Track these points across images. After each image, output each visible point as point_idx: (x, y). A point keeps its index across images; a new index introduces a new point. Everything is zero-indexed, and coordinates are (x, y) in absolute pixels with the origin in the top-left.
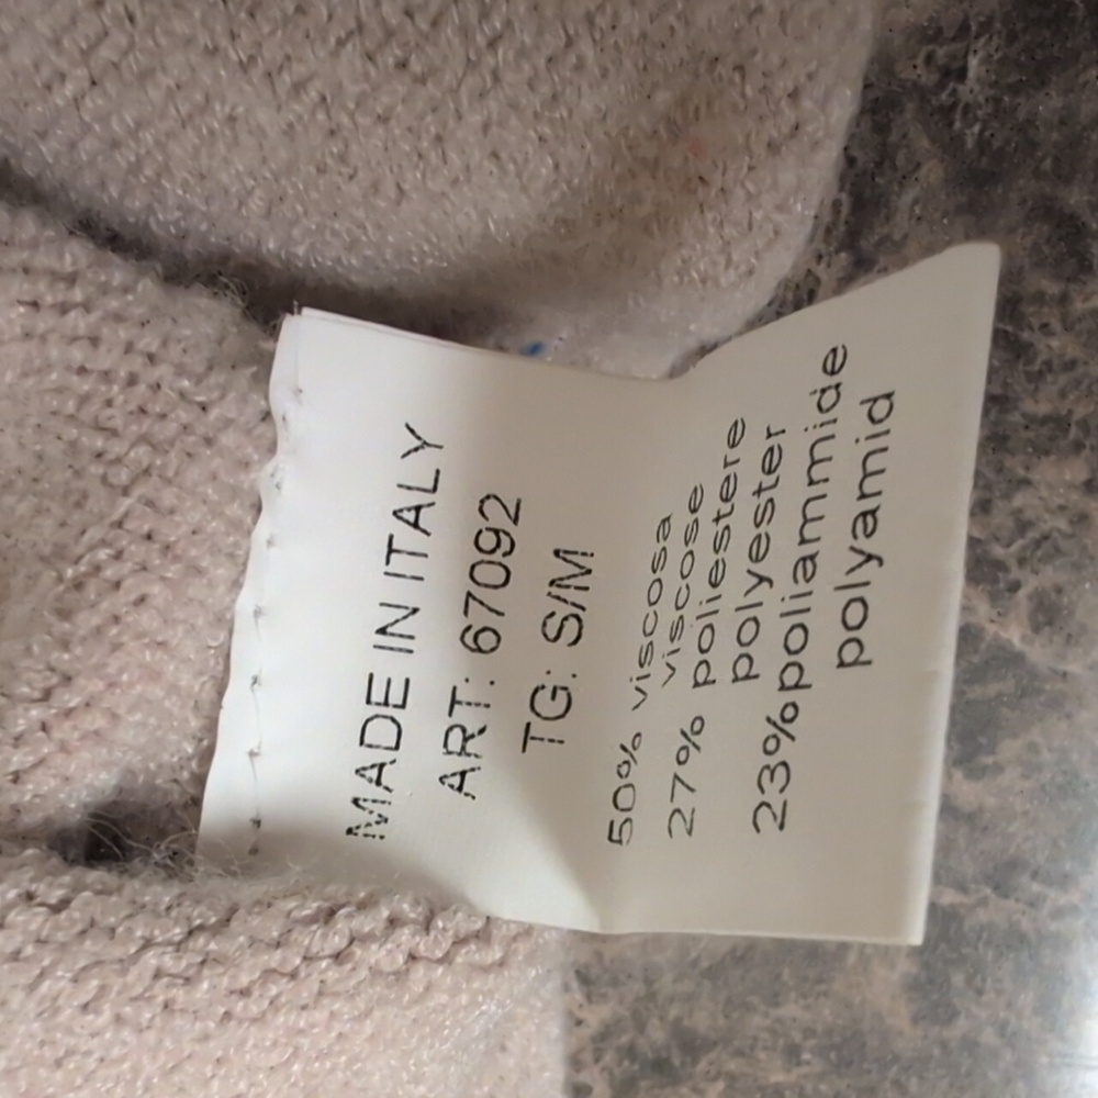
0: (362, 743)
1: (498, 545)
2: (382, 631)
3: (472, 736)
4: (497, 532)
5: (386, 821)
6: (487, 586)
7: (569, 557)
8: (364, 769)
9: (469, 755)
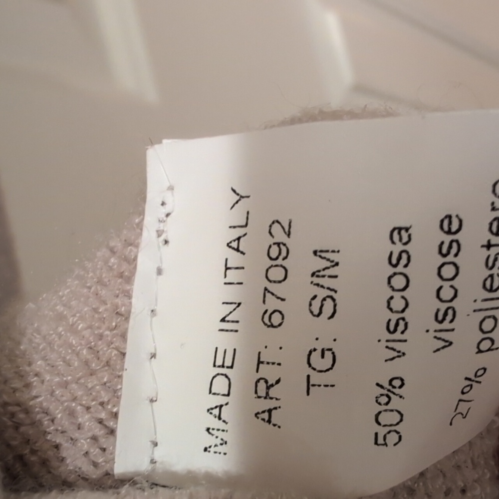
0: (210, 392)
1: (280, 254)
2: (223, 320)
3: (272, 385)
4: (278, 244)
5: (226, 443)
6: (275, 282)
7: (323, 255)
8: (212, 409)
9: (271, 398)
